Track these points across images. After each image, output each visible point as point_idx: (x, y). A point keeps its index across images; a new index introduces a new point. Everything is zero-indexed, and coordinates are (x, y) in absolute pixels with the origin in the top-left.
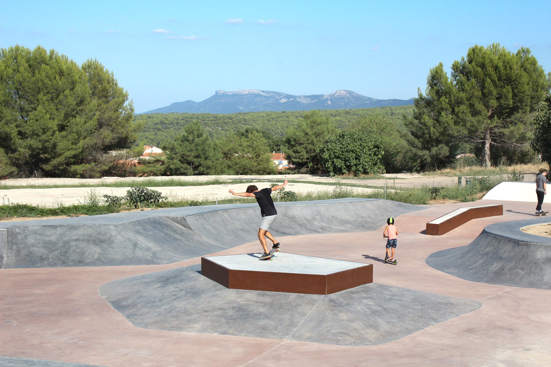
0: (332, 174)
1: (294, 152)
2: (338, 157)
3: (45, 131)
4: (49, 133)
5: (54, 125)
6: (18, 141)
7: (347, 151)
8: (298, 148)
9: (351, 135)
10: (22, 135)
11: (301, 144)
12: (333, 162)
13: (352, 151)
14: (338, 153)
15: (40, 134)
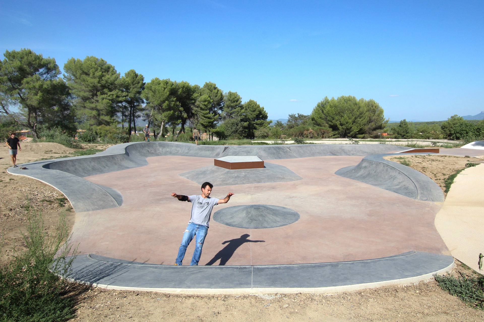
0: (455, 139)
1: (444, 131)
2: (458, 133)
3: (347, 123)
4: (348, 124)
5: (350, 121)
6: (340, 127)
7: (462, 130)
8: (445, 129)
9: (466, 124)
10: (341, 125)
11: (447, 128)
12: (456, 135)
13: (464, 130)
14: (458, 131)
15: (345, 124)
